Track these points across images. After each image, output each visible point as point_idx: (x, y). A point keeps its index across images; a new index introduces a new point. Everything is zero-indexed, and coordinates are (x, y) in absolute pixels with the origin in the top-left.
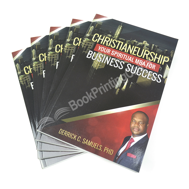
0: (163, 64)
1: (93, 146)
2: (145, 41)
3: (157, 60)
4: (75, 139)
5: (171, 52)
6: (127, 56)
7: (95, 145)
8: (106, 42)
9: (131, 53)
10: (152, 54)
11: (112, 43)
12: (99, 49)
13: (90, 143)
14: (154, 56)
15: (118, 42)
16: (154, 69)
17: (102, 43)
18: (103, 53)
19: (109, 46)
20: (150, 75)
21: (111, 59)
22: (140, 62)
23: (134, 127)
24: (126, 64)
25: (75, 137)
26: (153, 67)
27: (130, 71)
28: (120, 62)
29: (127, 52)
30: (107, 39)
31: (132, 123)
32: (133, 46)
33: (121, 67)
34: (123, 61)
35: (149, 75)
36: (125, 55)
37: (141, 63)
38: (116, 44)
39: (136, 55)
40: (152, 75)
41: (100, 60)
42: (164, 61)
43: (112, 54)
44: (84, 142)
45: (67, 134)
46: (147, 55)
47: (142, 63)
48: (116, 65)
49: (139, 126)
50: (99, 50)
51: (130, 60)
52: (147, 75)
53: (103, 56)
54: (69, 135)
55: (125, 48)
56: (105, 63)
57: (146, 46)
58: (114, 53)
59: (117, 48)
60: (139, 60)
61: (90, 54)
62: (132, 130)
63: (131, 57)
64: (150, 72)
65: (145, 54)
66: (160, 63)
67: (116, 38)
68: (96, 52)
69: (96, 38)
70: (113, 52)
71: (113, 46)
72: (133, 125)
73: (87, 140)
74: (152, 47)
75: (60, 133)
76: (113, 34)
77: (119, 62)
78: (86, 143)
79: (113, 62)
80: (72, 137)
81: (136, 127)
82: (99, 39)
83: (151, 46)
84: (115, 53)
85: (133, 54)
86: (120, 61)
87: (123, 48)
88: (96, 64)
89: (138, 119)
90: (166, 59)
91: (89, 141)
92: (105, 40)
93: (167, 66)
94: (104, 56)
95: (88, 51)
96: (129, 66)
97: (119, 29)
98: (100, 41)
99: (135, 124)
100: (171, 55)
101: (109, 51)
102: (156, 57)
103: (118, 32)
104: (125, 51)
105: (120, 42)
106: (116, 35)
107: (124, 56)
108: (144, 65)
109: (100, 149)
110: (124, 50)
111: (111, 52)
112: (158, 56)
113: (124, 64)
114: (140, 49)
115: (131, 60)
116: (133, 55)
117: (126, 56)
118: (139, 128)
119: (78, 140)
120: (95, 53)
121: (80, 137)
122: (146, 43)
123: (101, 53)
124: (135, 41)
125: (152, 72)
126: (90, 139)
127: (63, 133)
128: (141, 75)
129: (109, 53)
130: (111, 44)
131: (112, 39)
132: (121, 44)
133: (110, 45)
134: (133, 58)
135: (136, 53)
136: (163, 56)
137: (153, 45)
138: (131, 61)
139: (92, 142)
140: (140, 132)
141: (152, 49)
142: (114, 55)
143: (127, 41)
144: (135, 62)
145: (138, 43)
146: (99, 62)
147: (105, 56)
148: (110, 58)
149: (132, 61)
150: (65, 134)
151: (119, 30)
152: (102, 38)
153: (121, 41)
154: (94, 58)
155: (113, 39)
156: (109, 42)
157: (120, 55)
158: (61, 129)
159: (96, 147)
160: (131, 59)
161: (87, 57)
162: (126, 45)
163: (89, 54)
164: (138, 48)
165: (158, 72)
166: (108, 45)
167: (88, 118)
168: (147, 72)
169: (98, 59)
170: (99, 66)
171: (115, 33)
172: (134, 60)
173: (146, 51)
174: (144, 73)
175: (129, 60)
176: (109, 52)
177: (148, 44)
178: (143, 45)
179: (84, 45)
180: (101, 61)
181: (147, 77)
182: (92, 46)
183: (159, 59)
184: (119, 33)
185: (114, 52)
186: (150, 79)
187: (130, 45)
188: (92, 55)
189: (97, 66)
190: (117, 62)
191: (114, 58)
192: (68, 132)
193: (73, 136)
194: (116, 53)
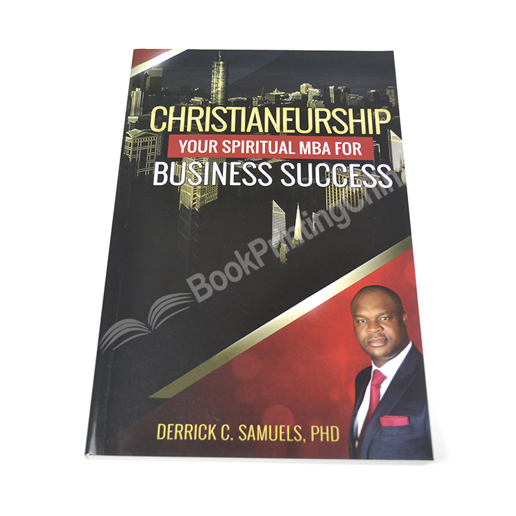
0: (378, 132)
1: (273, 437)
2: (304, 85)
3: (357, 126)
4: (215, 439)
5: (388, 91)
6: (270, 142)
7: (281, 433)
8: (194, 122)
9: (278, 130)
10: (339, 114)
11: (213, 120)
12: (183, 147)
13: (262, 433)
14: (346, 119)
15: (230, 111)
16: (360, 154)
17: (185, 128)
18: (198, 156)
19: (207, 129)
20: (357, 175)
21: (228, 168)
22: (314, 148)
23: (370, 336)
24: (277, 166)
25: (211, 432)
26: (355, 148)
27: (296, 181)
28: (257, 167)
29: (266, 130)
30: (196, 113)
31: (360, 328)
32: (278, 110)
33: (266, 180)
34: (265, 160)
35: (352, 175)
36: (264, 142)
37: (317, 151)
38: (227, 117)
39: (293, 131)
40: (362, 173)
41: (196, 179)
42: (378, 122)
43: (227, 150)
44: (243, 437)
45: (183, 433)
46: (325, 121)
47: (322, 148)
48: (250, 180)
49: (383, 329)
50: (183, 151)
51: (283, 152)
52: (348, 179)
53: (200, 166)
54: (193, 433)
55: (255, 121)
56: (214, 183)
57: (314, 98)
58: (231, 146)
59: (233, 129)
60: (308, 143)
61: (161, 173)
62: (369, 348)
63: (283, 143)
64: (351, 166)
65: (318, 120)
66: (371, 132)
67: (219, 102)
68: (175, 160)
69: (161, 119)
70: (226, 143)
71: (218, 128)
72: (363, 334)
73: (252, 426)
74: (332, 96)
75: (161, 436)
76: (206, 93)
77: (254, 167)
78: (251, 438)
79: (237, 173)
80: (202, 437)
81: (376, 335)
82: (171, 118)
83: (325, 92)
84: (234, 146)
85: (285, 130)
86: (257, 163)
87: (251, 124)
88: (191, 194)
89: (370, 310)
90: (383, 116)
91: (259, 427)
92: (190, 118)
93: (393, 134)
94: (203, 165)
95: (153, 165)
96: (287, 168)
97: (218, 72)
98: (177, 123)
99: (369, 328)
100: (392, 100)
101: (212, 145)
102: (352, 121)
103: (218, 83)
104: (261, 130)
105: (234, 109)
106: (217, 93)
107: (261, 145)
108: (329, 153)
109: (298, 438)
110: (255, 129)
111: (220, 147)
112: (357, 116)
113: (270, 167)
114: (298, 110)
115: (285, 150)
116: (288, 134)
117: (267, 145)
118: (384, 336)
119: (225, 437)
120: (173, 164)
121: (225, 428)
122: (310, 89)
123: (191, 159)
124: (275, 93)
125: (359, 165)
126: (258, 421)
127: (172, 435)
128: (331, 184)
129: (216, 152)
130: (211, 123)
131: (208, 109)
132: (239, 113)
133: (210, 127)
134: (290, 143)
135: (291, 125)
136: (369, 111)
137: (331, 88)
138: (286, 153)
139: (266, 427)
140: (389, 344)
141: (333, 101)
142: (233, 152)
143: (255, 100)
144: (301, 153)
145: (288, 97)
146: (195, 187)
147: (207, 164)
148: (225, 164)
149: (290, 153)
150: (178, 434)
151: (220, 77)
152: (177, 114)
153: (237, 104)
154: (176, 180)
155: (212, 107)
156: (203, 121)
157: (249, 146)
158: (159, 425)
159: (284, 436)
160: (284, 148)
161: (156, 183)
162: (255, 111)
163: (157, 172)
164: (293, 109)
165: (373, 159)
166: (204, 127)
167: (227, 361)
168: (345, 170)
169: (190, 180)
170: (202, 199)
171: (210, 89)
172: (296, 148)
173: (317, 111)
174: (337, 176)
175: (280, 152)
176: (214, 147)
177: (318, 91)
178: (305, 97)
179: (133, 151)
180: (203, 182)
181: (348, 183)
182: (158, 148)
183: (362, 121)
184: (221, 84)
185: (229, 143)
186: (360, 186)
187: (267, 109)
188: (168, 172)
189: (194, 201)
190: (250, 169)
191: (236, 160)
192: (186, 425)
193: (204, 432)
194: (236, 144)
